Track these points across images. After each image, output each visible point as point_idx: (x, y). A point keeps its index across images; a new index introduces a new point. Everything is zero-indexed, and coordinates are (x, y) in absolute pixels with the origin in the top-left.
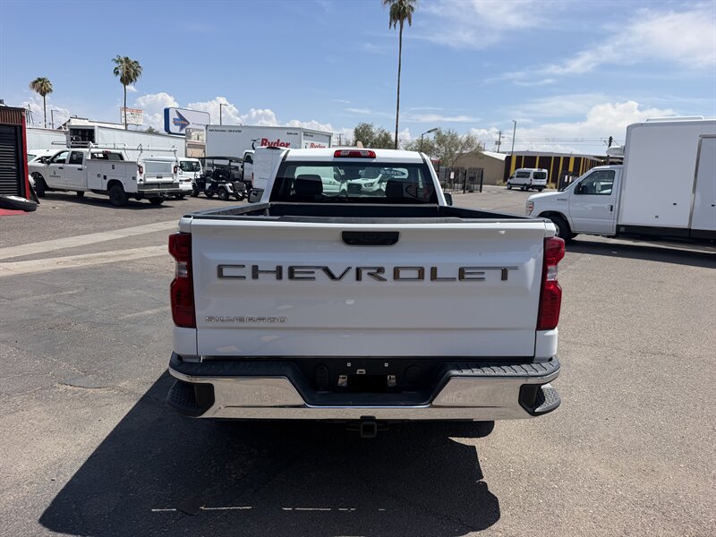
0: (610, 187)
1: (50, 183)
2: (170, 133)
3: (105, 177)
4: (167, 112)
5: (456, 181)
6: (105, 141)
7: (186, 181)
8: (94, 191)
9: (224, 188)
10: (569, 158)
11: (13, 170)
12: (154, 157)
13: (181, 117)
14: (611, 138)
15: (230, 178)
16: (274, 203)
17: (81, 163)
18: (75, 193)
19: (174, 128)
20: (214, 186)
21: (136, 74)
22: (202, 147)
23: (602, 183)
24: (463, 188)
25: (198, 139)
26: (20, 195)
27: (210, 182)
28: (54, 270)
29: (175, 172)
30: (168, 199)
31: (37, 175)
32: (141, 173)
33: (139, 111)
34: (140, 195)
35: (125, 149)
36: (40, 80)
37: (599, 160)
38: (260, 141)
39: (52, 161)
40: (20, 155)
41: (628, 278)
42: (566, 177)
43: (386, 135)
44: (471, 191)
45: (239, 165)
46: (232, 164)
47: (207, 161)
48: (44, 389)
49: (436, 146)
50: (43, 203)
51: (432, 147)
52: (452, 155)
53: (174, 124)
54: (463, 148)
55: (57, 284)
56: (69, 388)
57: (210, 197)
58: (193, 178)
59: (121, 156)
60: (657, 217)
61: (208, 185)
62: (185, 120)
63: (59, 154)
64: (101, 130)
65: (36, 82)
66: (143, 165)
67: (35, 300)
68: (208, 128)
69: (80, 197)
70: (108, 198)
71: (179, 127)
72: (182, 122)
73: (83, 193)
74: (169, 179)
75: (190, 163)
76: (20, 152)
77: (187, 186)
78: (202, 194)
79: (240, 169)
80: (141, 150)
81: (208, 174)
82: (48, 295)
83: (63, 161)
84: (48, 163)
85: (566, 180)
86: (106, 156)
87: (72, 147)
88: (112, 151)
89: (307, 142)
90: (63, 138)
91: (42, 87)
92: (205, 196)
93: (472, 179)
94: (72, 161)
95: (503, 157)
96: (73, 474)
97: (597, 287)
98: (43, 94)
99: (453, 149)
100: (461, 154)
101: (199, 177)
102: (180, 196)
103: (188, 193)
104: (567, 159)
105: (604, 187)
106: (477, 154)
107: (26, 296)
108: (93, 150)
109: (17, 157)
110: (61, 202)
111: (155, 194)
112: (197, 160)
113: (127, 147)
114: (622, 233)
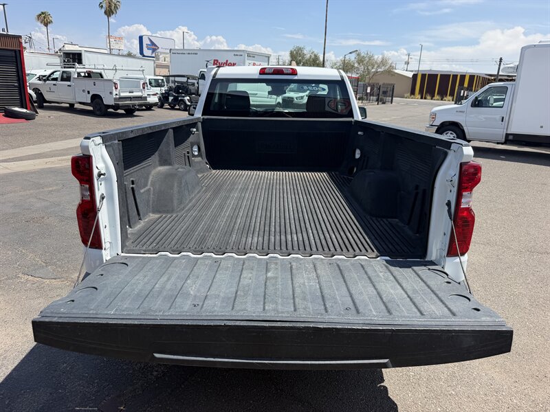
0: (503, 100)
1: (47, 97)
2: (144, 56)
3: (89, 92)
4: (141, 38)
5: (372, 94)
6: (90, 62)
7: (153, 95)
8: (80, 103)
9: (183, 101)
10: (465, 76)
11: (15, 87)
12: (130, 76)
13: (153, 43)
14: (501, 59)
15: (188, 93)
16: (206, 117)
17: (70, 81)
18: (68, 105)
19: (147, 52)
20: (176, 99)
21: (116, 7)
22: (167, 67)
23: (495, 97)
24: (377, 100)
25: (165, 60)
26: (22, 107)
27: (173, 96)
28: (43, 169)
29: (144, 88)
30: (138, 110)
31: (36, 90)
32: (116, 88)
33: (120, 38)
34: (116, 107)
35: (103, 69)
36: (43, 13)
37: (490, 78)
38: (212, 62)
39: (48, 80)
40: (20, 74)
41: (515, 180)
42: (462, 91)
43: (315, 56)
44: (384, 103)
45: (195, 82)
46: (189, 81)
47: (171, 79)
48: (9, 279)
49: (356, 65)
50: (41, 113)
51: (353, 66)
52: (369, 73)
53: (147, 48)
54: (378, 66)
55: (41, 182)
56: (30, 278)
57: (173, 108)
58: (159, 92)
59: (101, 76)
60: (542, 127)
61: (171, 98)
62: (156, 46)
63: (53, 73)
64: (87, 54)
65: (40, 15)
66: (118, 83)
67: (21, 196)
68: (172, 52)
69: (71, 109)
70: (91, 108)
71: (151, 51)
72: (154, 47)
73: (73, 105)
74: (139, 94)
75: (156, 81)
76: (20, 71)
77: (154, 99)
78: (166, 106)
79: (196, 85)
80: (116, 69)
81: (170, 89)
82: (32, 191)
83: (56, 79)
84: (45, 81)
85: (462, 95)
86: (89, 75)
87: (65, 67)
88: (94, 71)
89: (250, 62)
90: (57, 60)
91: (44, 19)
92: (169, 107)
93: (385, 93)
94: (63, 79)
95: (410, 75)
96: (13, 367)
97: (488, 188)
98: (46, 25)
99: (370, 68)
100: (377, 72)
101: (164, 92)
102: (149, 107)
103: (155, 104)
104: (463, 77)
105: (496, 100)
106: (390, 72)
107: (15, 192)
108: (79, 70)
109: (18, 76)
110: (55, 112)
111: (128, 106)
112: (162, 78)
113: (106, 67)
114: (510, 140)
